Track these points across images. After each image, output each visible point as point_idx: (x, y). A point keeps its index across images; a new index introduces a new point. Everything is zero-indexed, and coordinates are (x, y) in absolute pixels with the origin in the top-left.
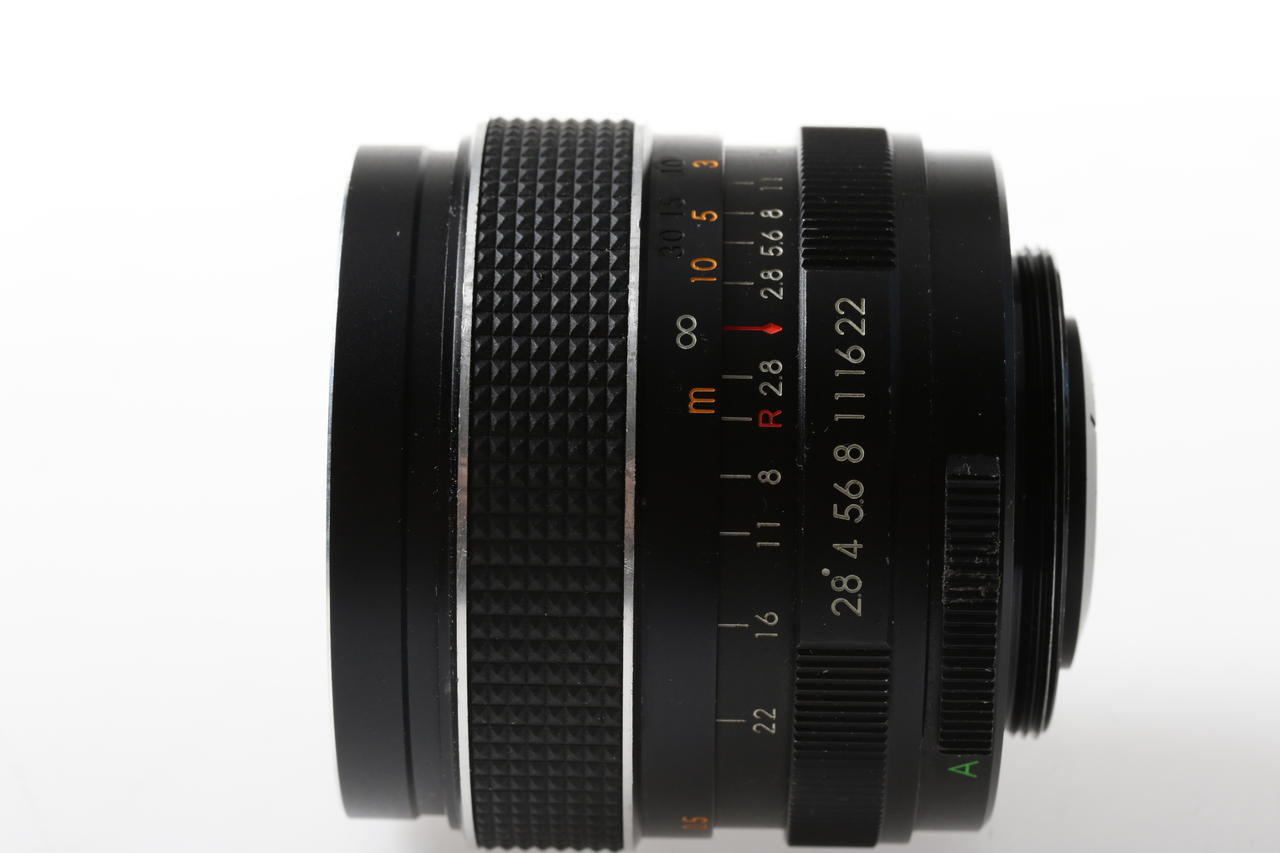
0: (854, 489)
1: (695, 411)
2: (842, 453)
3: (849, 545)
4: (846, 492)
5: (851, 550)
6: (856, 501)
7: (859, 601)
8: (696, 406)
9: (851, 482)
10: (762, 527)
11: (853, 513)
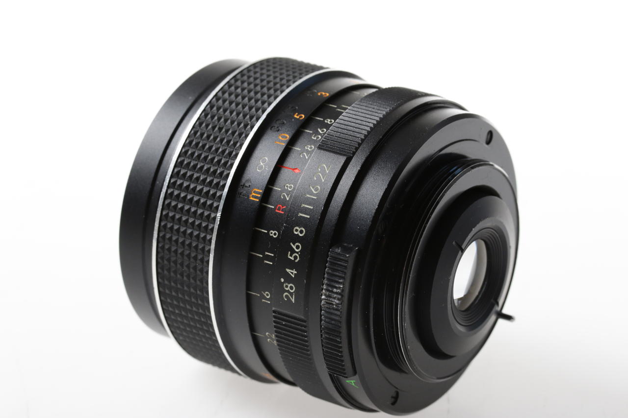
0: (298, 247)
1: (252, 198)
2: (297, 230)
3: (292, 271)
4: (294, 247)
5: (292, 273)
6: (297, 253)
7: (294, 296)
8: (253, 197)
9: (297, 244)
10: (267, 255)
11: (296, 258)
